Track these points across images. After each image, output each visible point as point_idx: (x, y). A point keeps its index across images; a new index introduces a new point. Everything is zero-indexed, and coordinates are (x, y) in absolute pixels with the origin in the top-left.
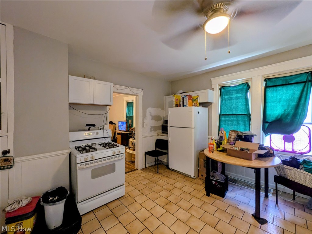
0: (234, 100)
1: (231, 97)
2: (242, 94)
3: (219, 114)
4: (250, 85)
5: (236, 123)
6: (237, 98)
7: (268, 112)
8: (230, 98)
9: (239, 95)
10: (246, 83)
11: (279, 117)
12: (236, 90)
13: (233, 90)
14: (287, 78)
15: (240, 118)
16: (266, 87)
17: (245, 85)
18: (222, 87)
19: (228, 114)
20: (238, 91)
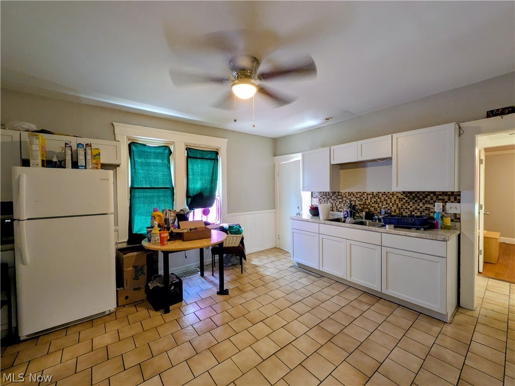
0: (153, 167)
1: (148, 161)
2: (162, 160)
3: (130, 186)
4: (172, 150)
5: (155, 199)
6: (156, 165)
7: (191, 186)
8: (146, 163)
9: (159, 161)
10: (167, 146)
11: (199, 191)
12: (155, 153)
13: (150, 153)
14: (204, 152)
15: (161, 193)
16: (188, 157)
17: (166, 149)
18: (133, 142)
19: (144, 186)
20: (157, 155)
